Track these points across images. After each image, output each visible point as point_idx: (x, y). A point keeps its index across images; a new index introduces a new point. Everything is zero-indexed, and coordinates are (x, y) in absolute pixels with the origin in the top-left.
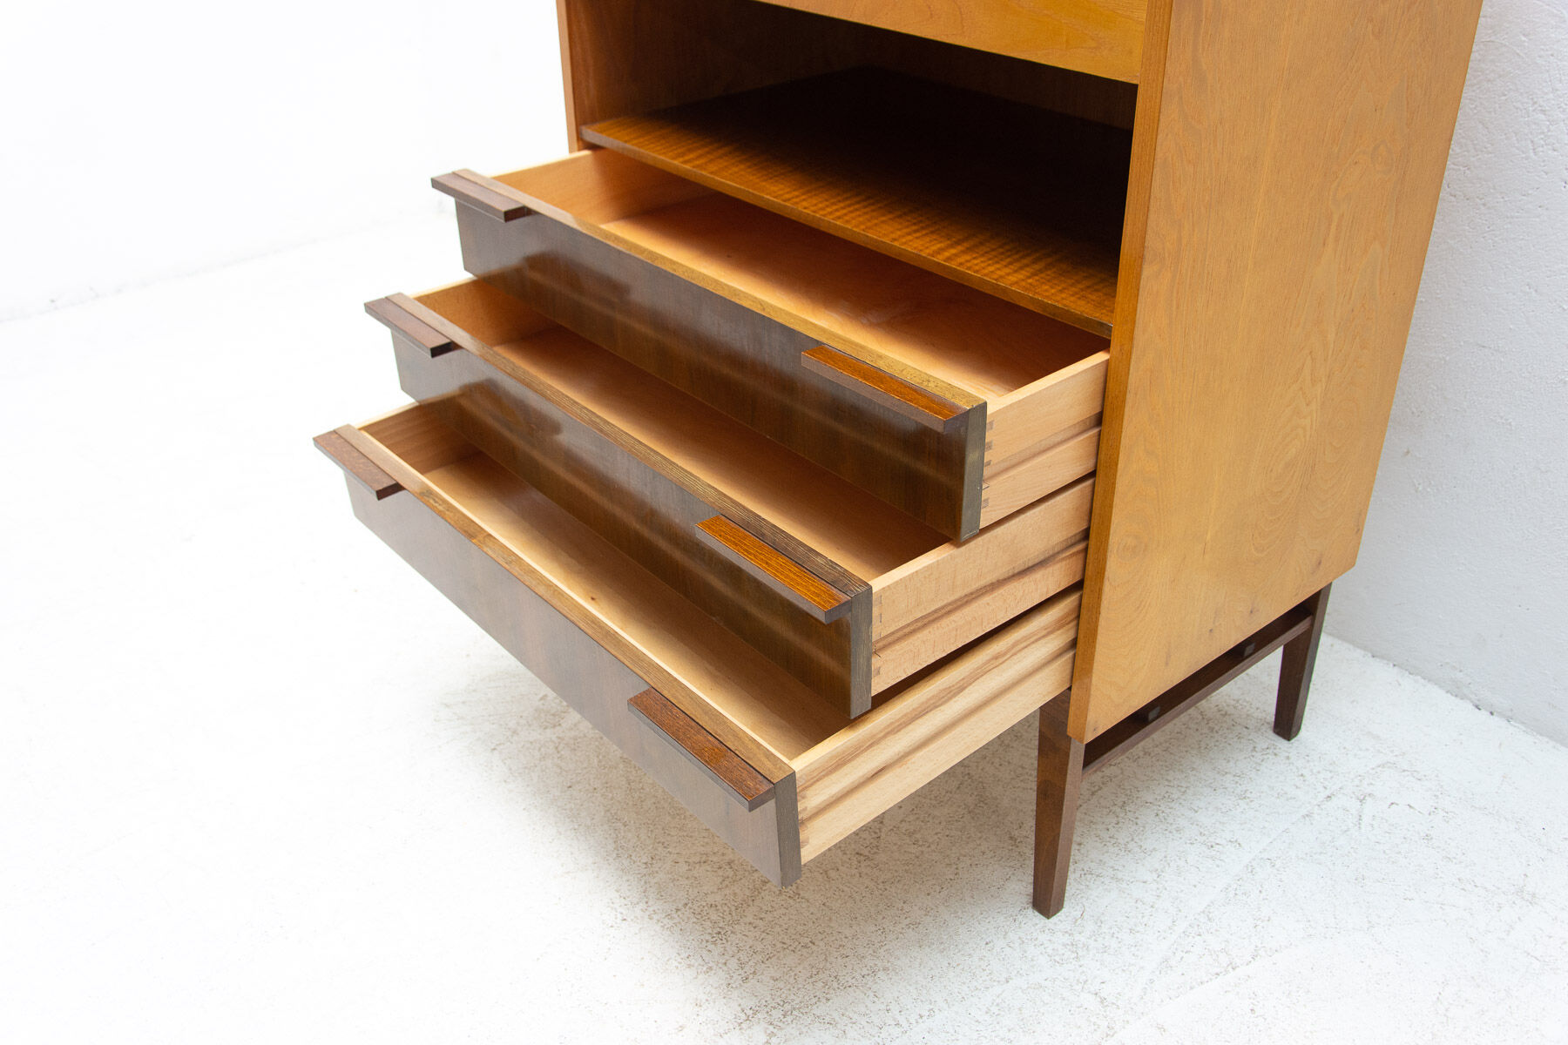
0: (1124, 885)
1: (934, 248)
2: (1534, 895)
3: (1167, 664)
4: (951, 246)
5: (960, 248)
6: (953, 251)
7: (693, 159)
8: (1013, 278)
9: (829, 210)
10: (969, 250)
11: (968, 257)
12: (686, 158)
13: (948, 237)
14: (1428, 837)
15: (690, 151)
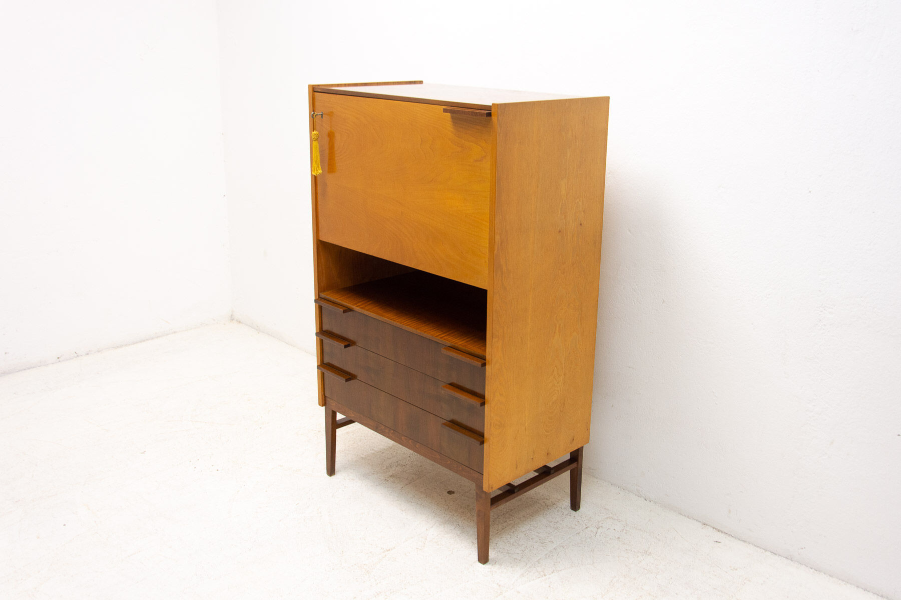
0: (511, 555)
1: (437, 334)
2: (650, 553)
3: (516, 468)
4: (442, 334)
5: (445, 334)
6: (443, 335)
7: (361, 305)
8: (460, 343)
9: (405, 322)
10: (448, 335)
11: (447, 337)
12: (358, 305)
13: (442, 331)
14: (619, 538)
15: (359, 302)
